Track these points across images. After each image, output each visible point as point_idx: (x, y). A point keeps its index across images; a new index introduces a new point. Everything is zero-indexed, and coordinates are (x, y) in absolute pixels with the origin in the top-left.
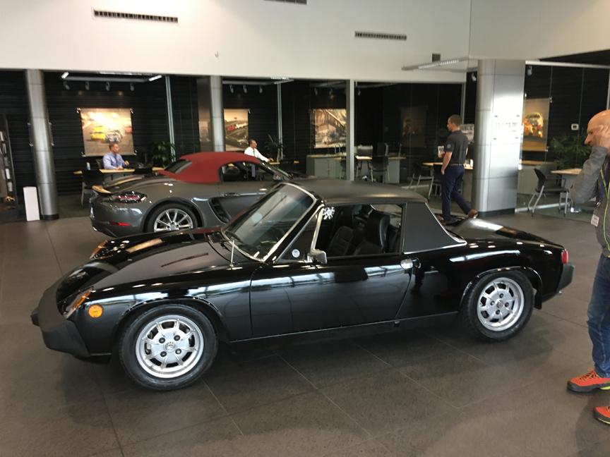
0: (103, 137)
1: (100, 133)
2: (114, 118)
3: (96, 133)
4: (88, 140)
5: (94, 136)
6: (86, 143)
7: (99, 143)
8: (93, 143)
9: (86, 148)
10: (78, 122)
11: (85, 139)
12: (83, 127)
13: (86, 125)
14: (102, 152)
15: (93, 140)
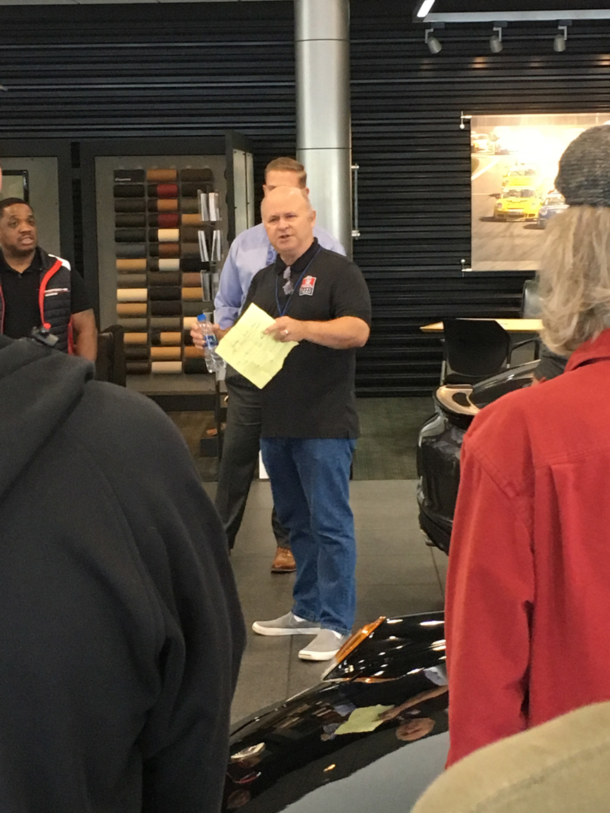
1: (525, 194)
3: (511, 193)
4: (484, 219)
5: (506, 205)
6: (477, 228)
7: (518, 228)
8: (501, 226)
9: (475, 242)
10: (460, 157)
11: (476, 213)
12: (474, 177)
13: (484, 169)
14: (523, 257)
15: (501, 217)
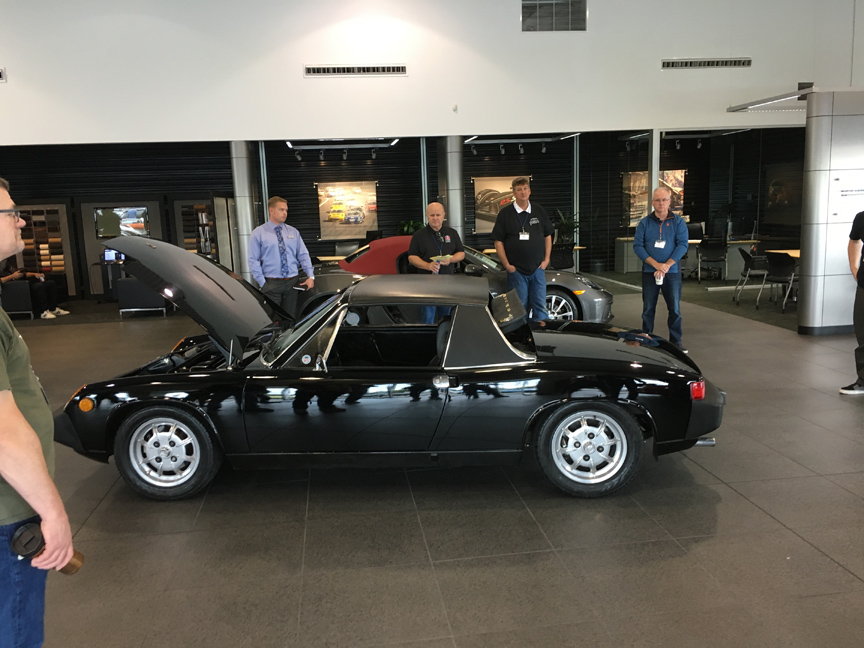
0: (342, 216)
1: (339, 211)
2: (356, 193)
3: (334, 211)
4: (325, 221)
5: (332, 215)
6: (322, 224)
7: (337, 224)
8: (331, 223)
9: (322, 230)
10: (315, 199)
11: (321, 219)
12: (320, 206)
13: (324, 203)
14: (340, 234)
15: (331, 220)
